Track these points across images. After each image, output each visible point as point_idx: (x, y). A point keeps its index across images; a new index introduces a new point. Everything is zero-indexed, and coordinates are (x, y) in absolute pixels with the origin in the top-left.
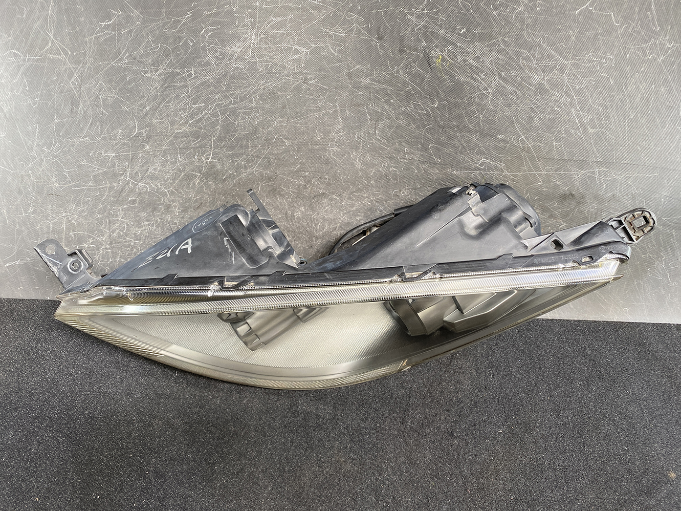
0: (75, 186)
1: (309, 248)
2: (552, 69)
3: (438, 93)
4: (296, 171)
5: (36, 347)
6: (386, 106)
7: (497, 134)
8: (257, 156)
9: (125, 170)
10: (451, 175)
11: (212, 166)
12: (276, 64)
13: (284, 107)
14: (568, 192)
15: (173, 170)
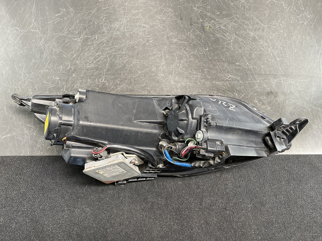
2: (259, 30)
3: (208, 43)
4: (143, 87)
5: (15, 178)
6: (185, 52)
7: (236, 62)
8: (125, 79)
9: (64, 86)
10: (216, 84)
11: (104, 84)
12: (134, 33)
13: (138, 54)
14: (270, 91)
15: (85, 87)
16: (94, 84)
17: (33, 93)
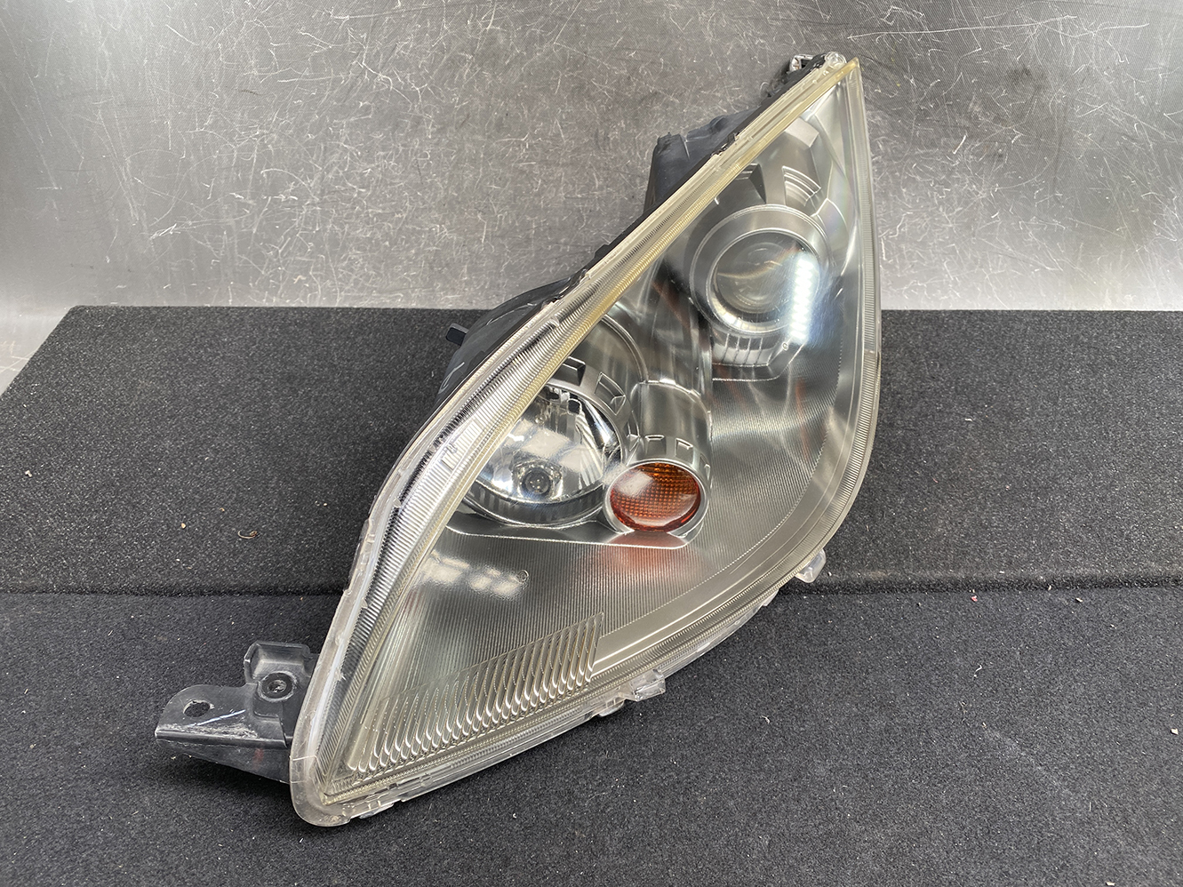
0: (283, 76)
1: (630, 200)
4: (617, 50)
8: (561, 18)
9: (362, 48)
10: (847, 44)
11: (491, 39)
14: (1020, 67)
15: (432, 49)
16: (461, 37)
17: (259, 71)
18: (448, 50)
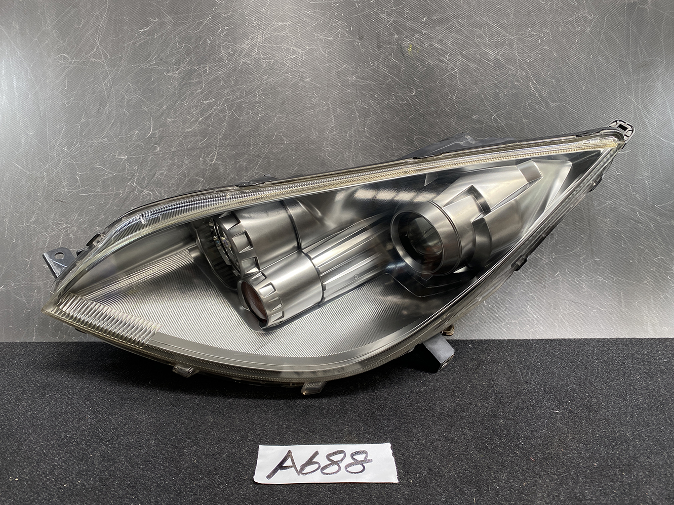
0: (83, 192)
2: (503, 44)
3: (414, 81)
6: (372, 102)
7: (472, 114)
9: (134, 175)
11: (215, 169)
12: (277, 62)
13: (283, 103)
15: (178, 175)
16: (196, 168)
17: (69, 189)
18: (188, 175)
